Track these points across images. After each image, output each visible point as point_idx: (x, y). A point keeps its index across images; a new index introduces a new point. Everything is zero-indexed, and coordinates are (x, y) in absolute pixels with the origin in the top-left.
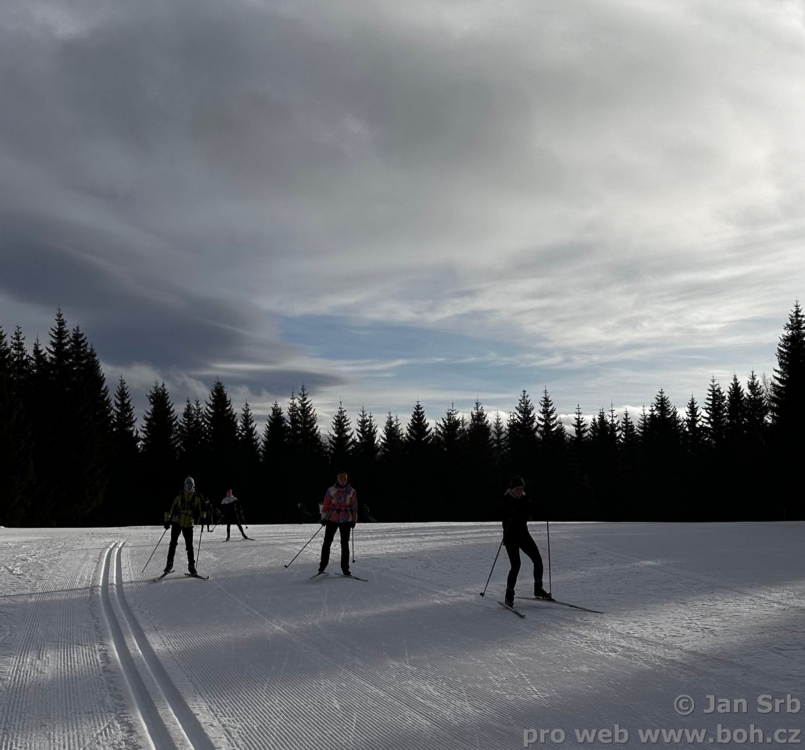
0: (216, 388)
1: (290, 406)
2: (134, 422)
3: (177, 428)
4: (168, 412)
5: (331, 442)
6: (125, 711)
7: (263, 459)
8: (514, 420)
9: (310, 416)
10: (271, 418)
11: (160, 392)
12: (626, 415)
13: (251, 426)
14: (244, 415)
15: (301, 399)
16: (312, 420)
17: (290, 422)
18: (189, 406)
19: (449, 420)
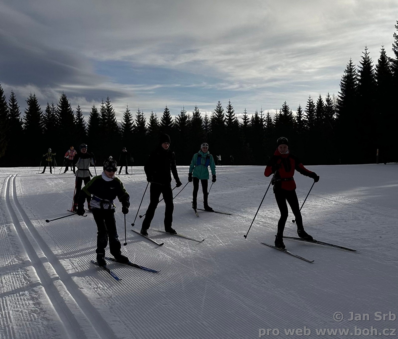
0: (62, 97)
1: (101, 107)
2: (19, 114)
3: (43, 117)
4: (37, 109)
5: (122, 126)
6: (20, 254)
7: (88, 134)
8: (213, 116)
9: (112, 113)
10: (91, 113)
11: (33, 99)
12: (268, 114)
13: (81, 117)
14: (77, 112)
15: (107, 104)
16: (113, 115)
17: (101, 115)
18: (48, 107)
19: (182, 116)
